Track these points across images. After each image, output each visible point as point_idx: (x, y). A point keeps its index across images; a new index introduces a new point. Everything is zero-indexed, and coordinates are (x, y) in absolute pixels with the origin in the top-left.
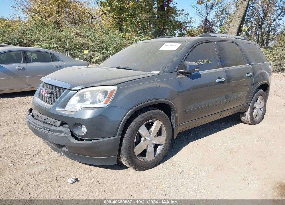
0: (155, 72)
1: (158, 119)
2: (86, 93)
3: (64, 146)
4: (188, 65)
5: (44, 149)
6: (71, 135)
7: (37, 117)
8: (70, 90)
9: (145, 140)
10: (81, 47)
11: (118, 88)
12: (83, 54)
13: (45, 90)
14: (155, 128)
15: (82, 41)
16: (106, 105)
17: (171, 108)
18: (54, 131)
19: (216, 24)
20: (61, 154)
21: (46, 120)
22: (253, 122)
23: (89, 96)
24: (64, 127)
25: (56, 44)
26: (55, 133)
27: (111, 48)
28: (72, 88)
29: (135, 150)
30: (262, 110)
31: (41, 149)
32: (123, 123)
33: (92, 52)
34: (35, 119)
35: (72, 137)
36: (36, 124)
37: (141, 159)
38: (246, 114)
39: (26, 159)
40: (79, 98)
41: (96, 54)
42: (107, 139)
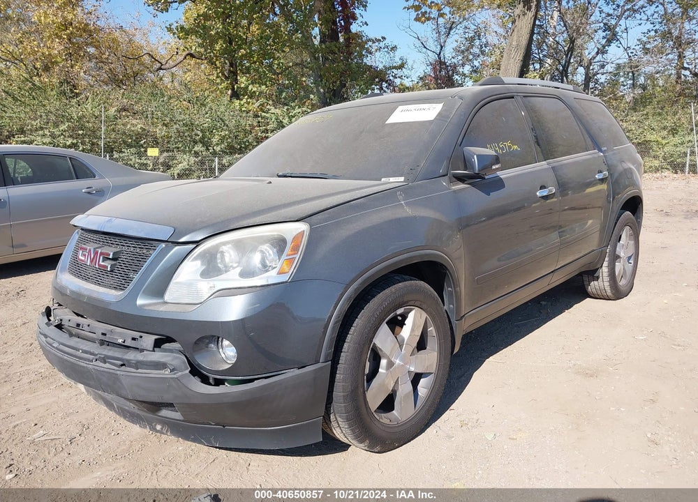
0: (392, 179)
1: (417, 303)
2: (224, 248)
3: (170, 405)
4: (475, 156)
5: (97, 418)
6: (190, 372)
7: (75, 331)
8: (173, 242)
9: (390, 364)
10: (138, 142)
11: (311, 229)
12: (143, 158)
13: (95, 249)
14: (413, 330)
15: (139, 126)
16: (285, 278)
17: (445, 274)
18: (138, 365)
19: (461, 70)
20: (153, 429)
21: (107, 336)
22: (618, 293)
23: (233, 257)
24: (165, 351)
25: (71, 136)
26: (140, 370)
27: (215, 140)
28: (181, 238)
29: (369, 395)
30: (632, 261)
31: (87, 419)
32: (336, 323)
33: (168, 151)
34: (71, 335)
35: (194, 376)
36: (77, 350)
37: (384, 418)
38: (601, 275)
39: (52, 454)
40: (202, 265)
41: (179, 156)
42: (296, 372)
